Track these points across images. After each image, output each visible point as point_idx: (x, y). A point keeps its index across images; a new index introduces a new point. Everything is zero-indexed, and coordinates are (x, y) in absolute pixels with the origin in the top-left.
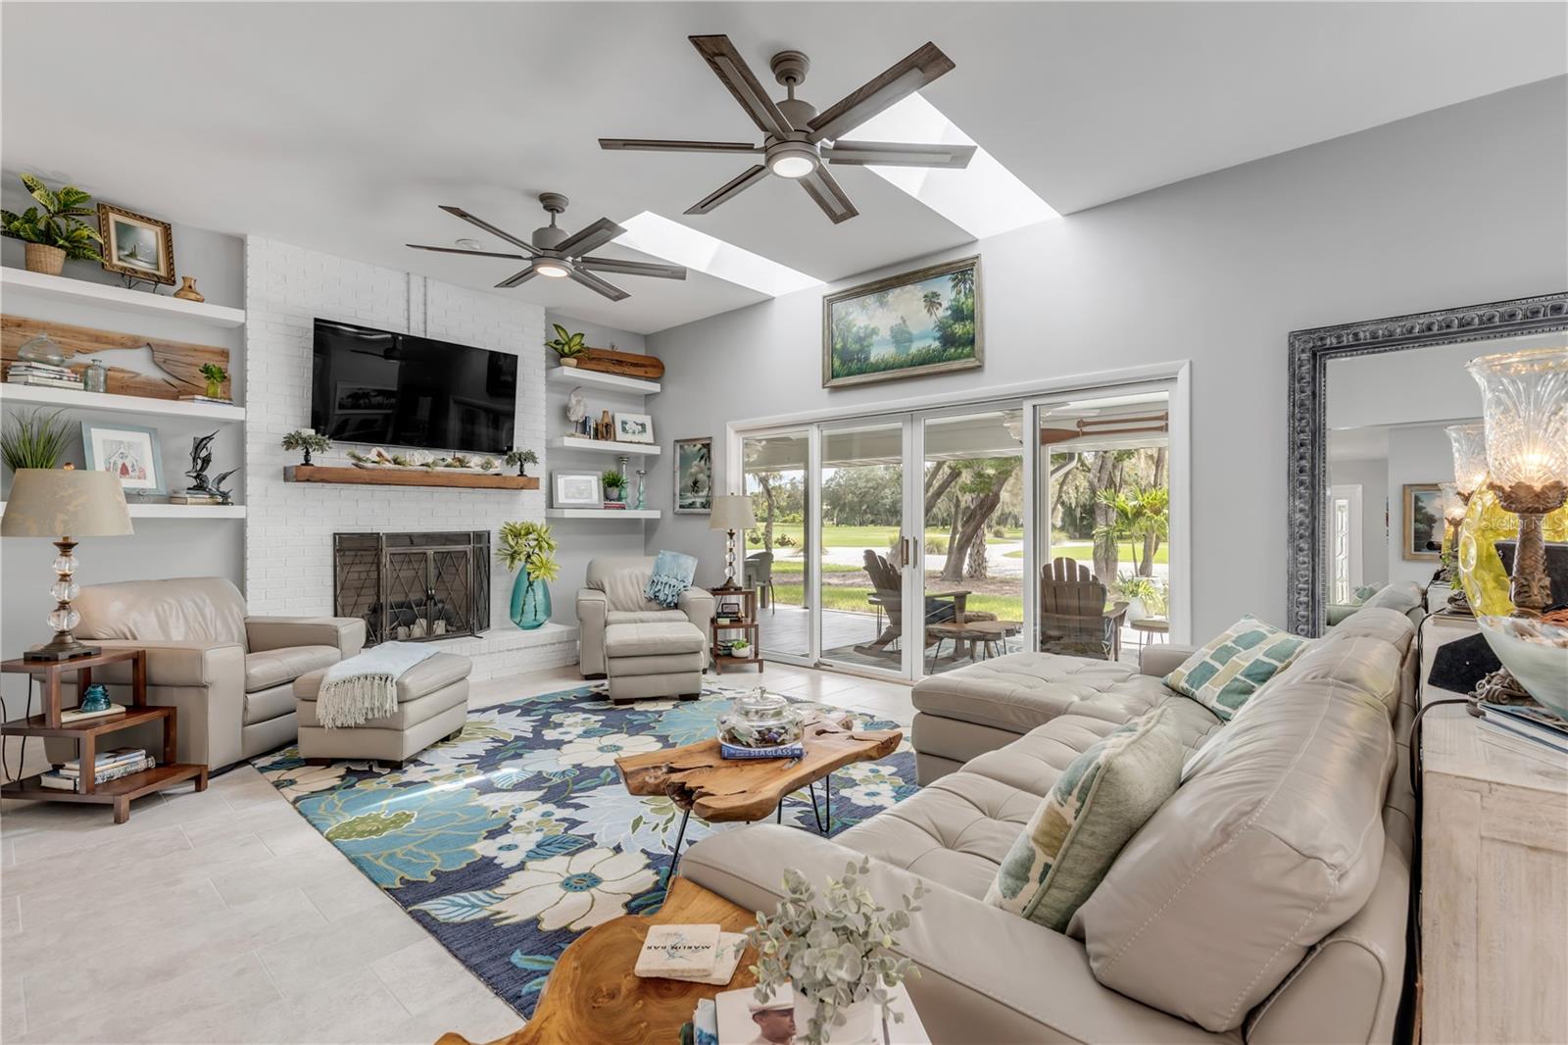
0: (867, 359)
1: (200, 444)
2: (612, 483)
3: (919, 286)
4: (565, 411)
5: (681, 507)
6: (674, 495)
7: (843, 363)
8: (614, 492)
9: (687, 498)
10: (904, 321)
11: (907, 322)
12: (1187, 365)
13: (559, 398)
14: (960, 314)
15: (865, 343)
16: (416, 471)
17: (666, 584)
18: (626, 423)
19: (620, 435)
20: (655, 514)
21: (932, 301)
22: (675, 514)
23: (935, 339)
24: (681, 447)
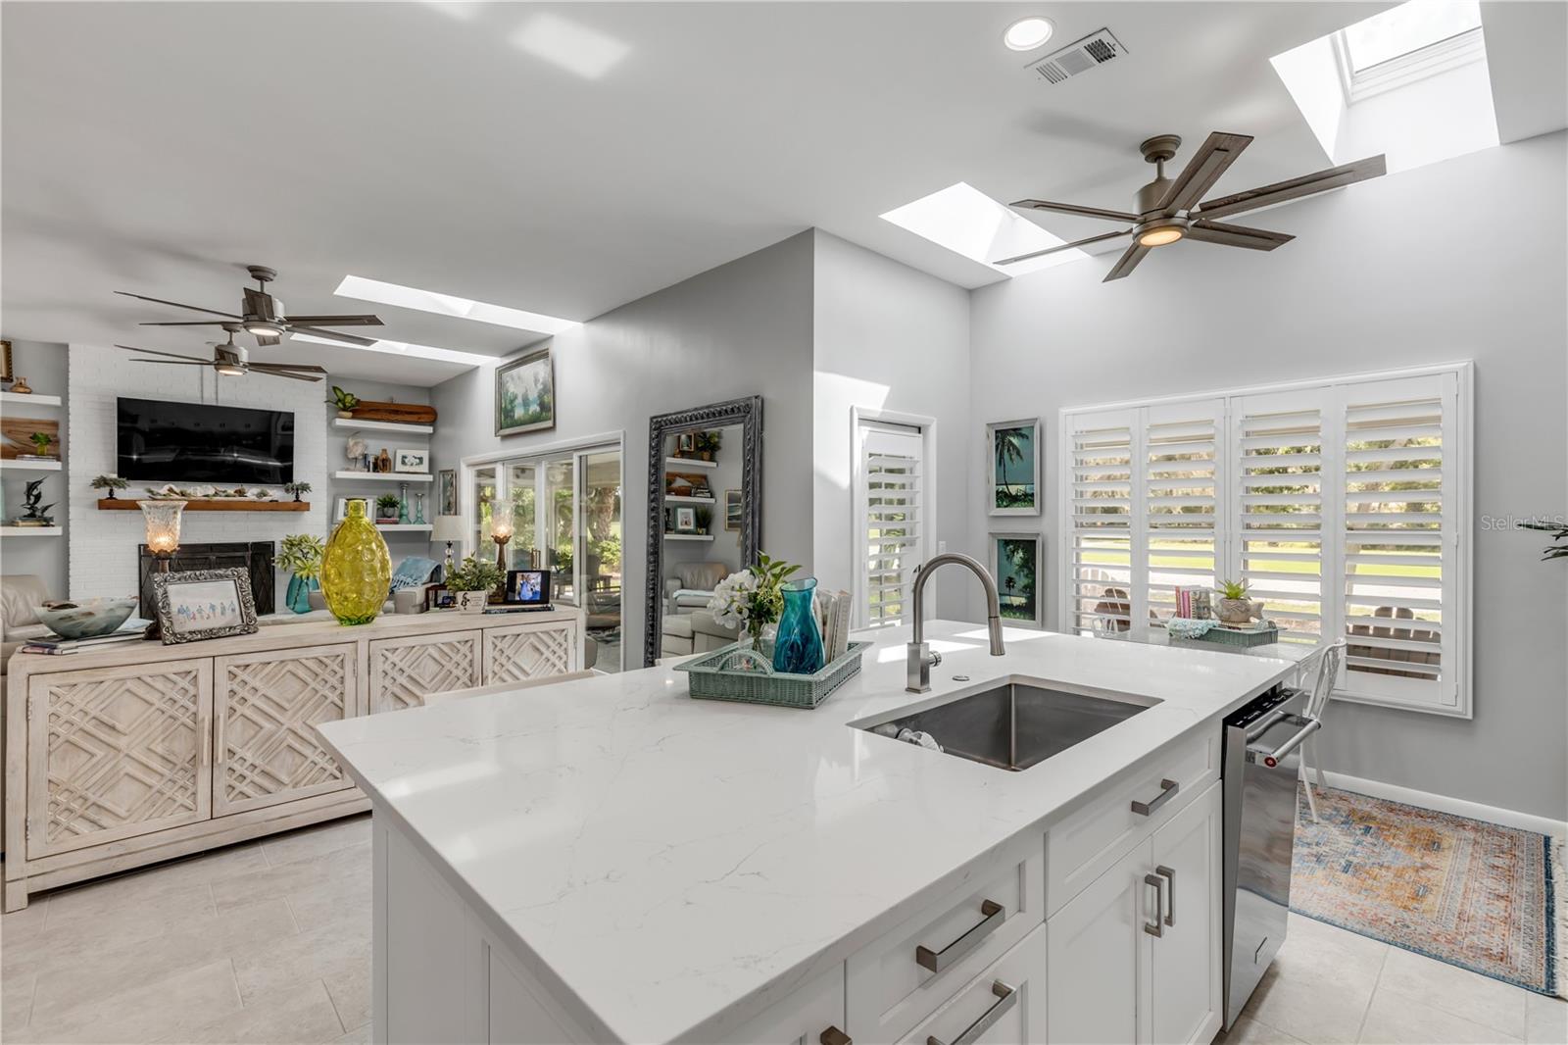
0: (514, 416)
1: (32, 487)
2: (388, 504)
3: (532, 365)
4: (346, 450)
6: (440, 513)
7: (504, 418)
8: (390, 511)
11: (528, 391)
12: (623, 434)
13: (340, 441)
14: (547, 388)
15: (513, 404)
16: (199, 501)
18: (406, 458)
19: (399, 467)
20: (429, 528)
21: (536, 376)
23: (537, 405)
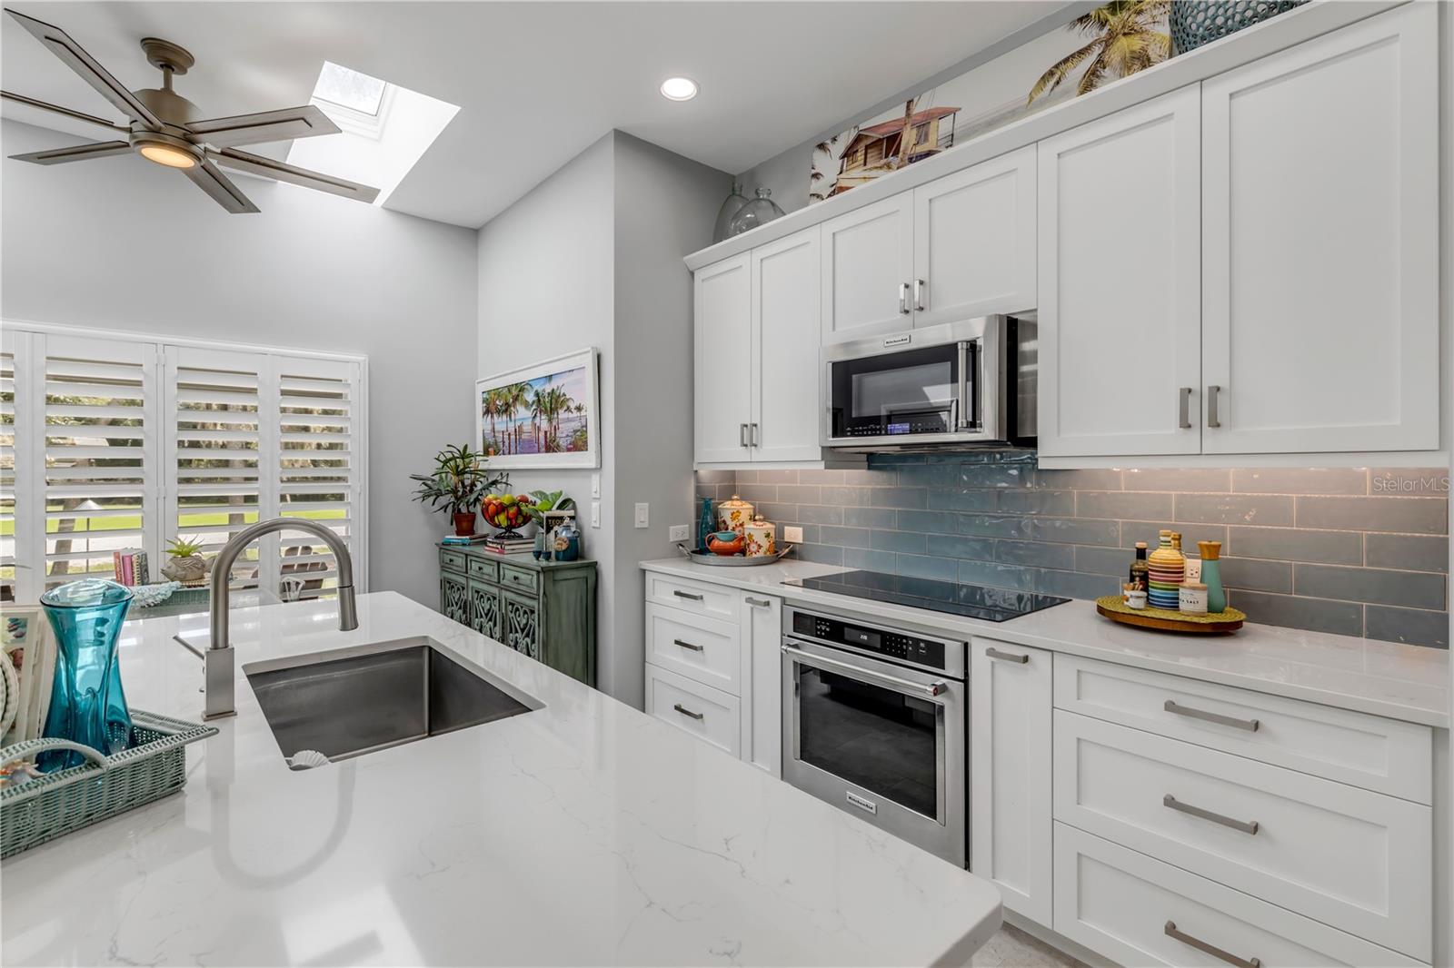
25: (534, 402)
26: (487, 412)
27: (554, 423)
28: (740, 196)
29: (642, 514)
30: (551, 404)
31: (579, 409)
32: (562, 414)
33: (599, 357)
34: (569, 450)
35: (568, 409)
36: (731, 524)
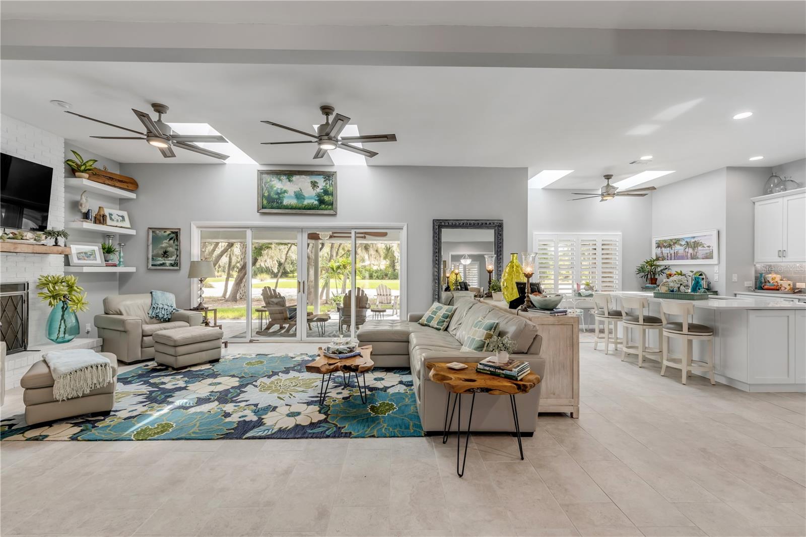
0: (281, 203)
2: (108, 251)
3: (308, 177)
5: (152, 265)
6: (148, 259)
7: (269, 202)
8: (109, 256)
9: (158, 260)
10: (301, 190)
11: (303, 191)
12: (406, 225)
14: (326, 192)
15: (281, 196)
17: (162, 308)
18: (112, 215)
19: (109, 221)
20: (132, 269)
21: (314, 185)
22: (148, 269)
23: (316, 200)
24: (153, 232)
25: (685, 244)
26: (658, 247)
27: (696, 251)
28: (776, 176)
29: (735, 278)
30: (696, 245)
31: (709, 247)
32: (700, 248)
33: (718, 232)
34: (703, 259)
35: (703, 247)
36: (771, 282)
